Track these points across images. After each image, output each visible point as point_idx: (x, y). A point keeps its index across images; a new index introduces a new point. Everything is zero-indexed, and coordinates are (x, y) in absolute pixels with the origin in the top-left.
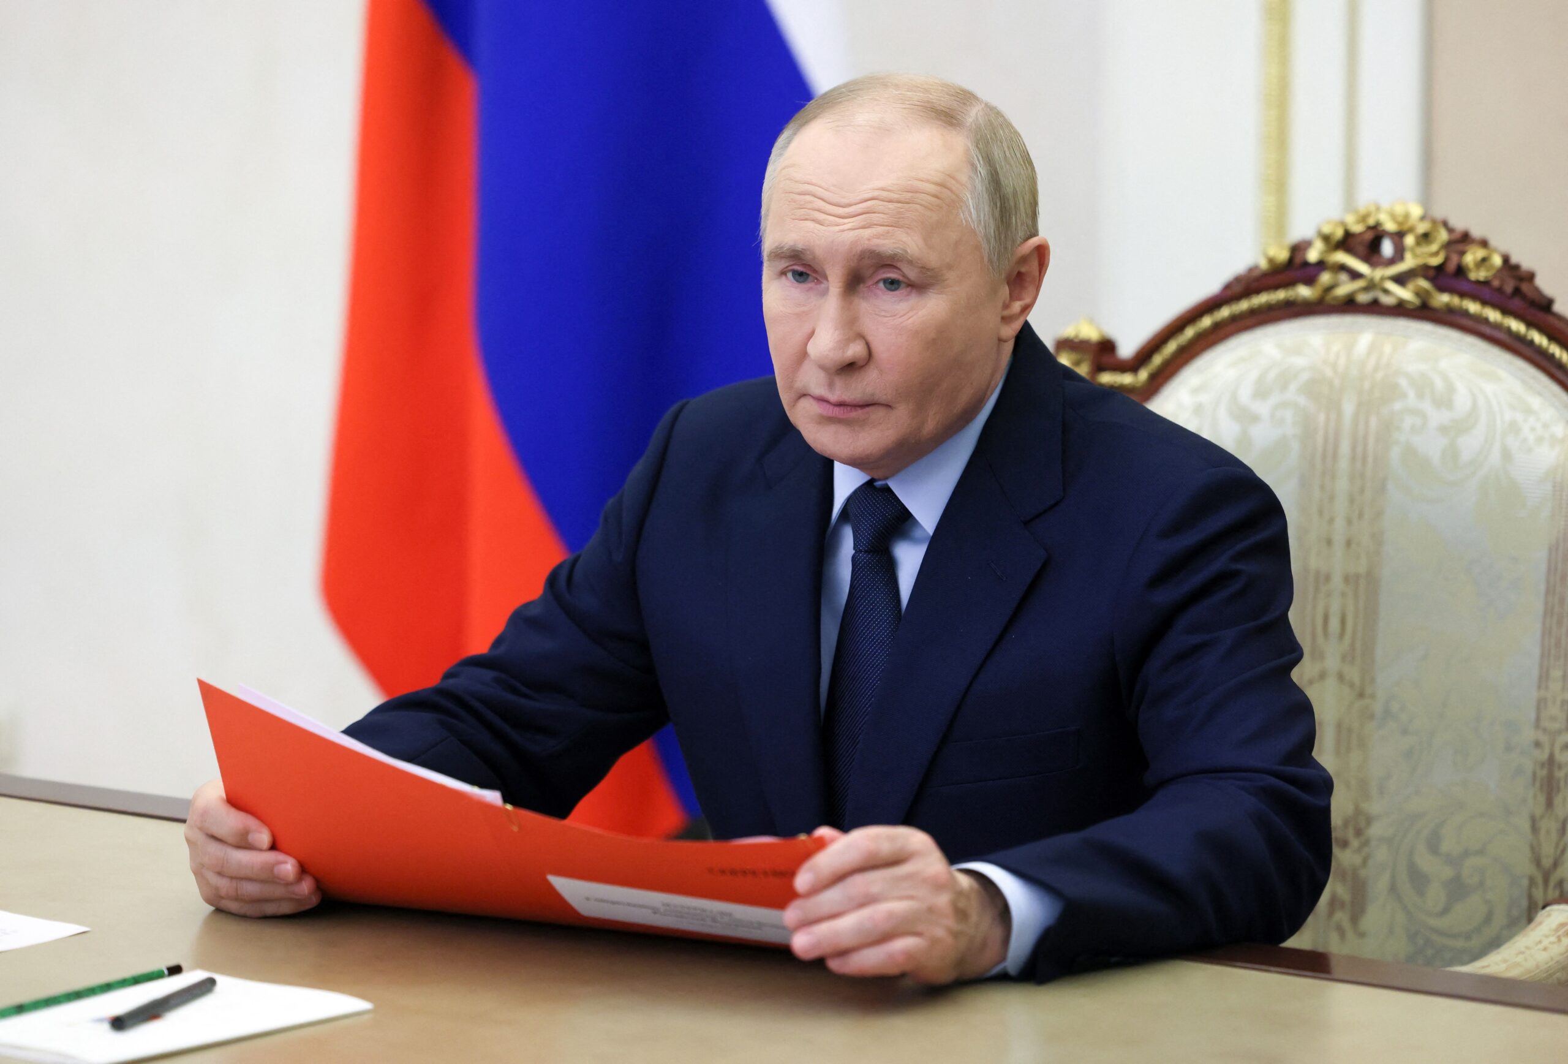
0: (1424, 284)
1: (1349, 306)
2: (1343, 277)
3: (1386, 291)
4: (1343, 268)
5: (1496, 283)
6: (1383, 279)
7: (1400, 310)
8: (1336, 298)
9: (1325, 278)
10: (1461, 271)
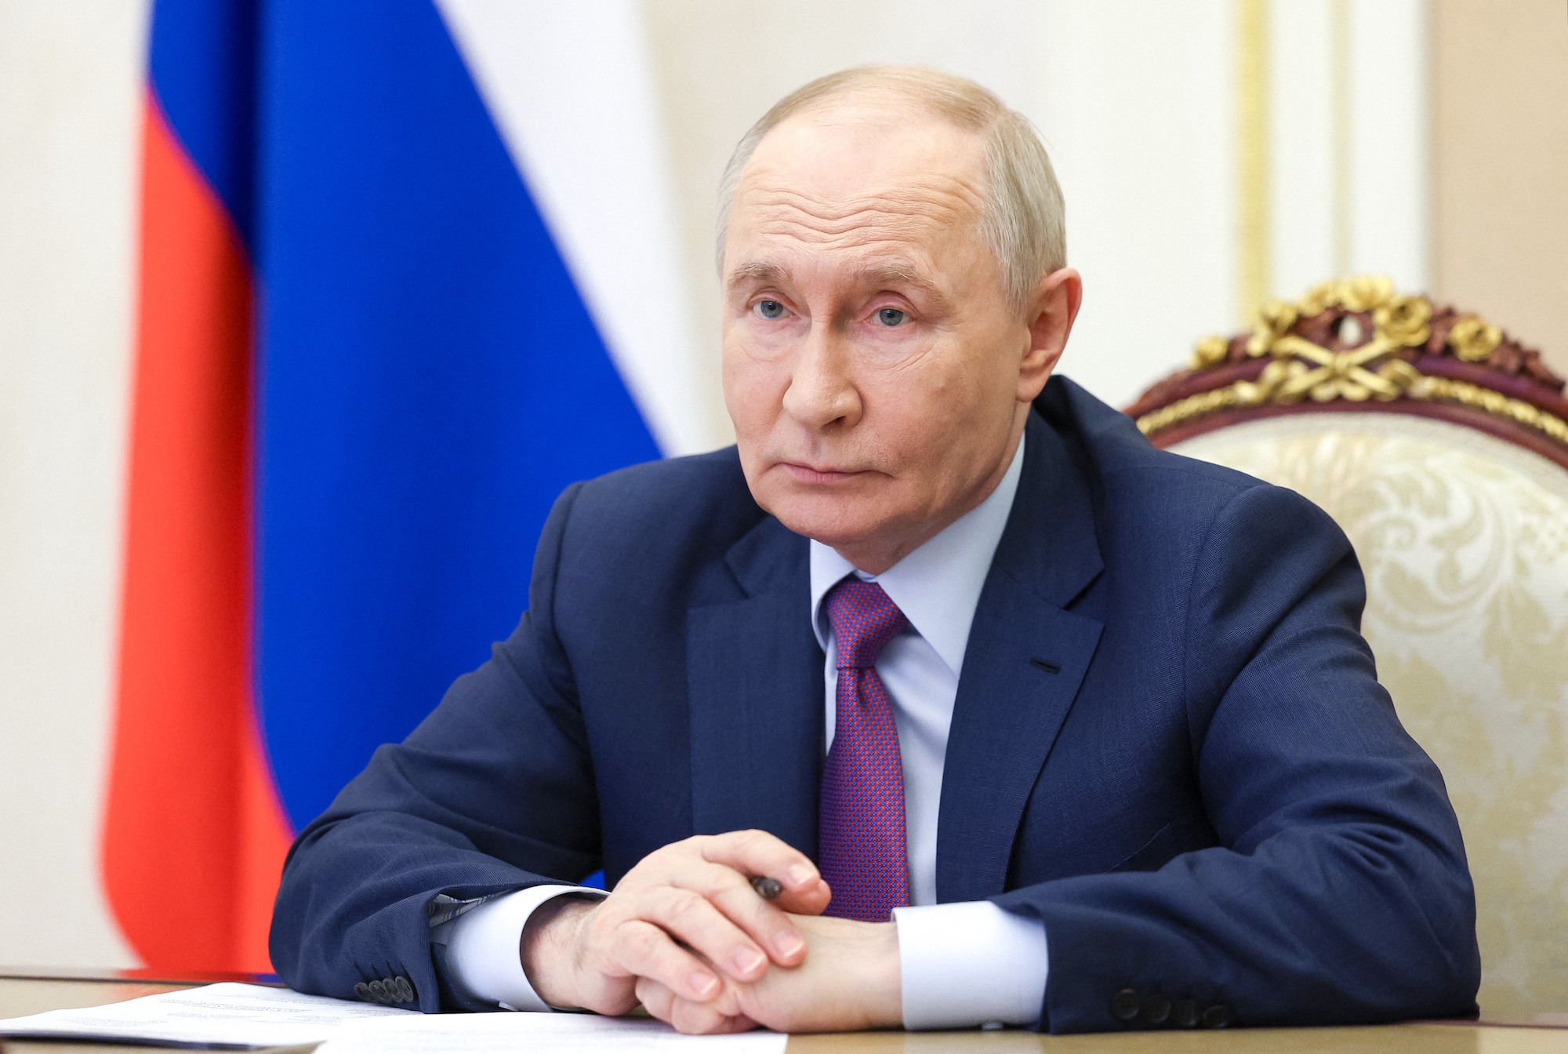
1: (1305, 403)
3: (1353, 382)
4: (1294, 358)
5: (1495, 360)
6: (1350, 366)
7: (1373, 404)
8: (1289, 397)
9: (1273, 372)
10: (1449, 350)
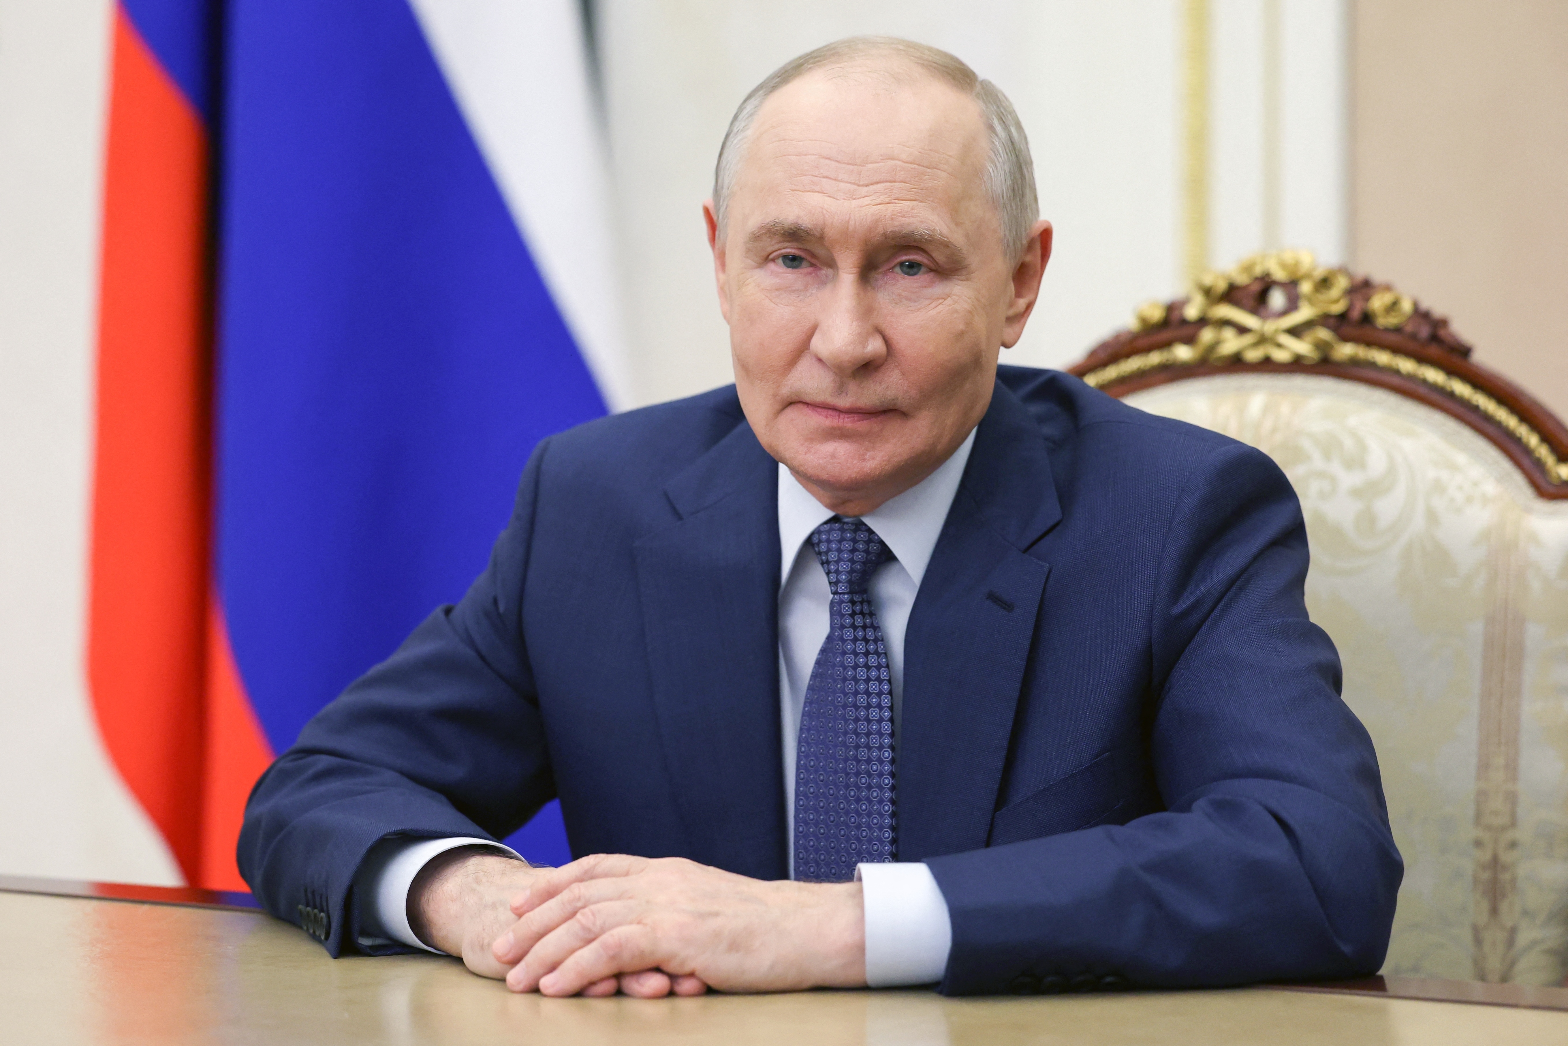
0: (1323, 334)
1: (1236, 364)
2: (1228, 334)
3: (1279, 346)
4: (1226, 323)
5: (1409, 328)
6: (1277, 331)
7: (1297, 366)
8: (1220, 358)
9: (1207, 335)
10: (1367, 318)
